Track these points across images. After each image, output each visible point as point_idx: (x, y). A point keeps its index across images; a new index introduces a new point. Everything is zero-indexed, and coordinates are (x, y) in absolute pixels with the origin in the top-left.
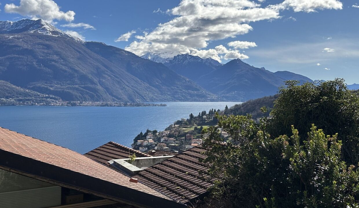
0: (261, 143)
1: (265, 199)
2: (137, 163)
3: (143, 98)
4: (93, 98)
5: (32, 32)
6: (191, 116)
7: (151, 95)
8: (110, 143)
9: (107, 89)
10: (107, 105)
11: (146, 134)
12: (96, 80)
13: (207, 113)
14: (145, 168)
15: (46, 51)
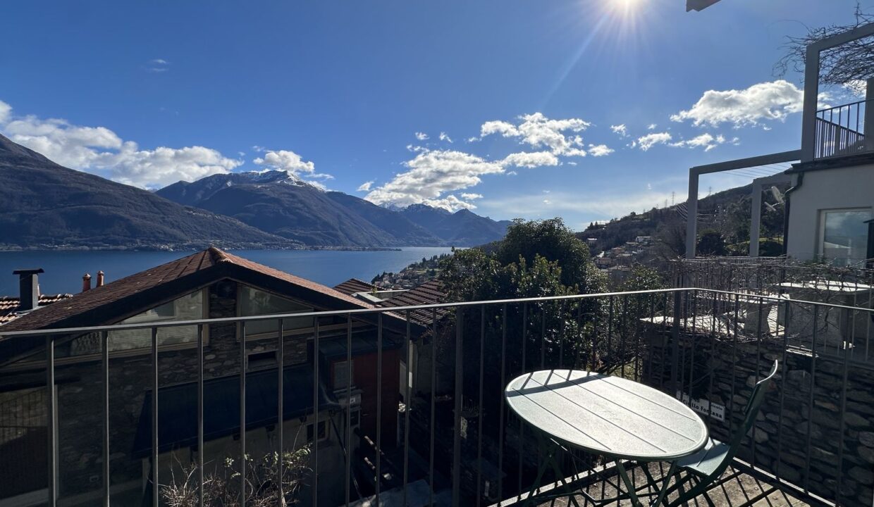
0: (493, 270)
1: (497, 317)
2: (379, 296)
3: (380, 243)
4: (334, 244)
5: (279, 182)
6: (424, 260)
7: (387, 241)
8: (353, 280)
9: (347, 235)
10: (347, 250)
11: (383, 276)
12: (337, 227)
13: (439, 257)
14: (387, 299)
15: (291, 200)
